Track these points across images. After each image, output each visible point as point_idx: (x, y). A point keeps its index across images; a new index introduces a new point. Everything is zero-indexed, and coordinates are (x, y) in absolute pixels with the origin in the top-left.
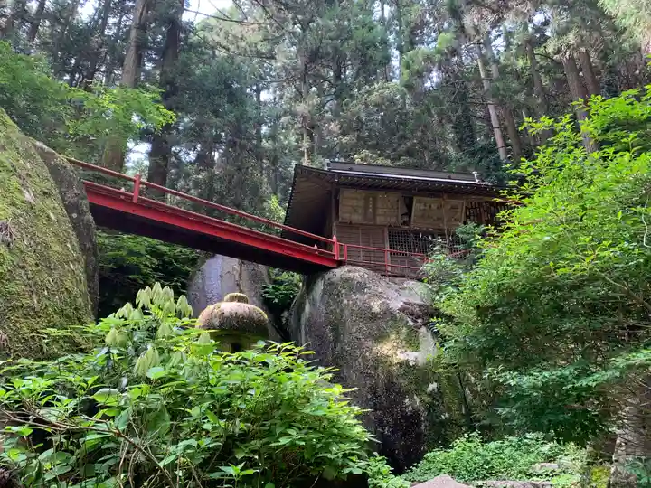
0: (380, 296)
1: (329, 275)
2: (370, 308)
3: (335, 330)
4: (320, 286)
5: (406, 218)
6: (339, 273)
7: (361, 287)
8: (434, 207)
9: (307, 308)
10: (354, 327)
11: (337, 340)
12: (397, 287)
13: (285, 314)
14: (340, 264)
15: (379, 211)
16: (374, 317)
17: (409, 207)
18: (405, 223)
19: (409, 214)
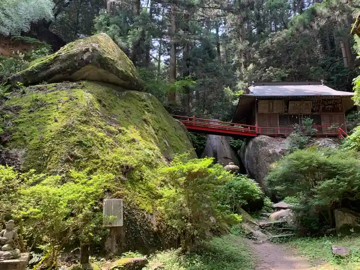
0: (272, 147)
1: (254, 140)
2: (269, 152)
3: (257, 159)
4: (251, 144)
5: (286, 110)
6: (258, 139)
7: (265, 144)
8: (298, 105)
9: (247, 151)
10: (263, 158)
11: (257, 163)
12: (279, 143)
13: (239, 151)
14: (258, 135)
15: (275, 108)
16: (270, 155)
17: (288, 106)
18: (286, 112)
19: (288, 108)
